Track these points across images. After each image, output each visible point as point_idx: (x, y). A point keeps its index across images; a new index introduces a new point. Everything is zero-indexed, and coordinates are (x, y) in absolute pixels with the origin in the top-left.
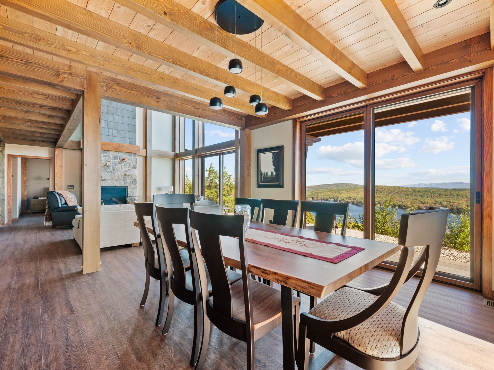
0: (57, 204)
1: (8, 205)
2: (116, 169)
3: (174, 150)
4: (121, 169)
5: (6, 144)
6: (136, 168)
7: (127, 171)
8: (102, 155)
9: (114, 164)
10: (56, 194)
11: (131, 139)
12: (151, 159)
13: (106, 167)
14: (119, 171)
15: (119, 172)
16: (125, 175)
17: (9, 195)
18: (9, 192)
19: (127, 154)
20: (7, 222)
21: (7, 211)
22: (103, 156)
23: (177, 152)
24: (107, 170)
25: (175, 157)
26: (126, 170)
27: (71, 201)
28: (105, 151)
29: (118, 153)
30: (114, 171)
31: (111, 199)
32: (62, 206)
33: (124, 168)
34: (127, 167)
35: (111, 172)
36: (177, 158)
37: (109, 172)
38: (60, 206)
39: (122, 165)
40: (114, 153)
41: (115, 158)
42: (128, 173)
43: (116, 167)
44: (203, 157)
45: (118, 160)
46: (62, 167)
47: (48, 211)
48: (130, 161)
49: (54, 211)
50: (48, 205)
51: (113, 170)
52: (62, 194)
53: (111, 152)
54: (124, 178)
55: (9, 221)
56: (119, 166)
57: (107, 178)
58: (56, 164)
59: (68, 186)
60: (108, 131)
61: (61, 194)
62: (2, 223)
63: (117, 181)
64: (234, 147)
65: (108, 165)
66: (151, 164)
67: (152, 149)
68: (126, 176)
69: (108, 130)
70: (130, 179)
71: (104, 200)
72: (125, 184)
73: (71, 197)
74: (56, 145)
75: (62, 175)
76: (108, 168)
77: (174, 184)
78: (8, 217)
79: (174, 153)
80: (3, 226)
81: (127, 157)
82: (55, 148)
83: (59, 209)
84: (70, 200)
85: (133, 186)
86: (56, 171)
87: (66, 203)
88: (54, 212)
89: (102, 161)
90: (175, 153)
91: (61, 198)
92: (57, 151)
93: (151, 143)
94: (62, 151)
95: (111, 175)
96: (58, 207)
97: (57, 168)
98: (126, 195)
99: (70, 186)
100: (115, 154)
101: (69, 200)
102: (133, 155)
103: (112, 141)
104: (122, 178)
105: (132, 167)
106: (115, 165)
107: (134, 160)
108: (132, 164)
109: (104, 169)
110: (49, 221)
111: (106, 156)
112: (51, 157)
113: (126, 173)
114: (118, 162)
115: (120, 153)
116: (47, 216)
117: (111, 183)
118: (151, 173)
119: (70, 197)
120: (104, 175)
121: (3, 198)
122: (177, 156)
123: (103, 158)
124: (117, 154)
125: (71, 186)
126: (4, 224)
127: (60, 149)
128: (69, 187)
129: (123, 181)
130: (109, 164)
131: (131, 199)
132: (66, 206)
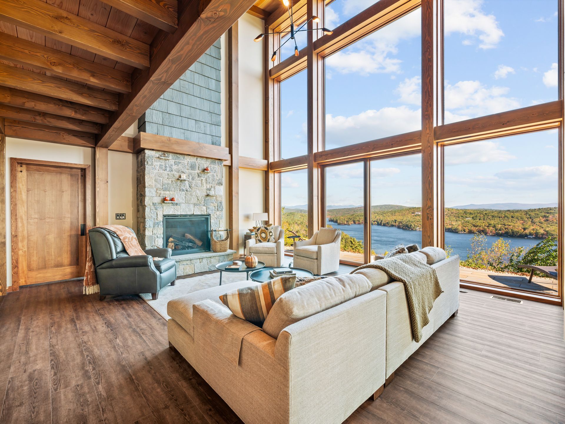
0: (110, 253)
1: (13, 253)
2: (193, 185)
3: (266, 156)
4: (201, 185)
5: (7, 139)
6: (222, 185)
7: (210, 190)
8: (174, 161)
9: (191, 177)
10: (106, 232)
11: (214, 137)
12: (238, 170)
13: (179, 181)
14: (198, 189)
15: (198, 191)
16: (208, 195)
17: (13, 233)
18: (13, 228)
19: (210, 160)
20: (11, 285)
21: (11, 264)
22: (175, 164)
23: (271, 160)
24: (180, 187)
25: (268, 168)
26: (208, 187)
27: (131, 246)
28: (178, 155)
29: (197, 159)
30: (191, 190)
31: (184, 236)
32: (118, 255)
33: (205, 185)
34: (209, 182)
35: (187, 191)
36: (271, 170)
37: (183, 191)
38: (115, 257)
39: (202, 180)
40: (191, 158)
41: (193, 167)
42: (211, 192)
43: (194, 182)
44: (323, 167)
45: (197, 171)
46: (107, 182)
47: (91, 267)
48: (214, 173)
49: (104, 265)
50: (90, 254)
51: (190, 187)
52: (117, 233)
53: (186, 157)
54: (205, 200)
55: (15, 282)
56: (198, 181)
57: (181, 201)
58: (97, 177)
59: (117, 215)
60: (181, 121)
61: (115, 233)
62: (2, 288)
63: (195, 207)
64: (420, 144)
65: (182, 179)
66: (238, 178)
67: (240, 155)
68: (208, 198)
69: (181, 119)
70: (215, 203)
71: (173, 238)
72: (207, 211)
73: (131, 236)
74: (99, 142)
75: (107, 196)
76: (183, 183)
77: (266, 209)
78: (12, 275)
79: (266, 161)
80: (2, 294)
81: (210, 166)
82: (94, 148)
83: (114, 263)
84: (131, 243)
85: (218, 213)
86: (97, 189)
87: (124, 251)
88: (103, 268)
89: (173, 173)
90: (268, 162)
91: (116, 239)
92: (100, 152)
93: (238, 145)
94: (107, 154)
95: (186, 196)
96: (110, 259)
97: (99, 184)
98: (209, 230)
99: (119, 215)
100: (191, 161)
101: (129, 243)
102: (218, 163)
103: (187, 138)
104: (203, 202)
105: (216, 182)
106: (193, 179)
107: (219, 171)
108: (216, 177)
109: (176, 186)
110: (93, 284)
111: (180, 163)
112: (87, 165)
113: (208, 192)
114: (197, 174)
115: (199, 159)
116: (89, 276)
117: (187, 210)
118: (238, 193)
119: (129, 237)
120: (176, 196)
121: (3, 240)
122: (271, 167)
123: (175, 167)
124: (195, 161)
125: (121, 216)
126: (5, 290)
127: (104, 150)
128: (118, 217)
129: (204, 205)
130: (184, 177)
131: (216, 236)
132: (126, 255)
